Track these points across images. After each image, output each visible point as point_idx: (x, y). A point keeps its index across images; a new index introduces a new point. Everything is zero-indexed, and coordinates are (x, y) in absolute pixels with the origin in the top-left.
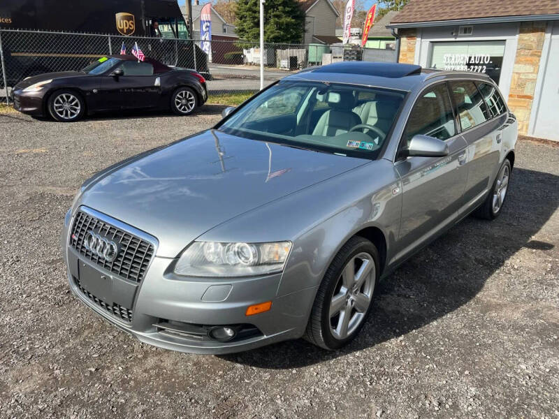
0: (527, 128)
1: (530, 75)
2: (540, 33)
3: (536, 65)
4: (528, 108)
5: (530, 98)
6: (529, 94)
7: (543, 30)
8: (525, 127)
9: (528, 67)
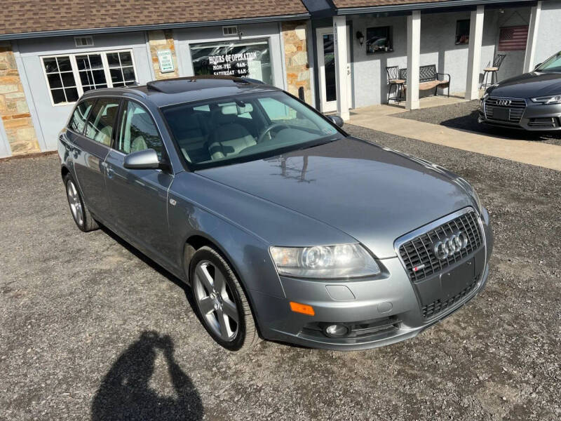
0: (38, 145)
1: (17, 94)
2: (7, 52)
3: (18, 83)
4: (30, 125)
5: (28, 116)
6: (24, 112)
7: (9, 49)
8: (35, 144)
9: (10, 86)
